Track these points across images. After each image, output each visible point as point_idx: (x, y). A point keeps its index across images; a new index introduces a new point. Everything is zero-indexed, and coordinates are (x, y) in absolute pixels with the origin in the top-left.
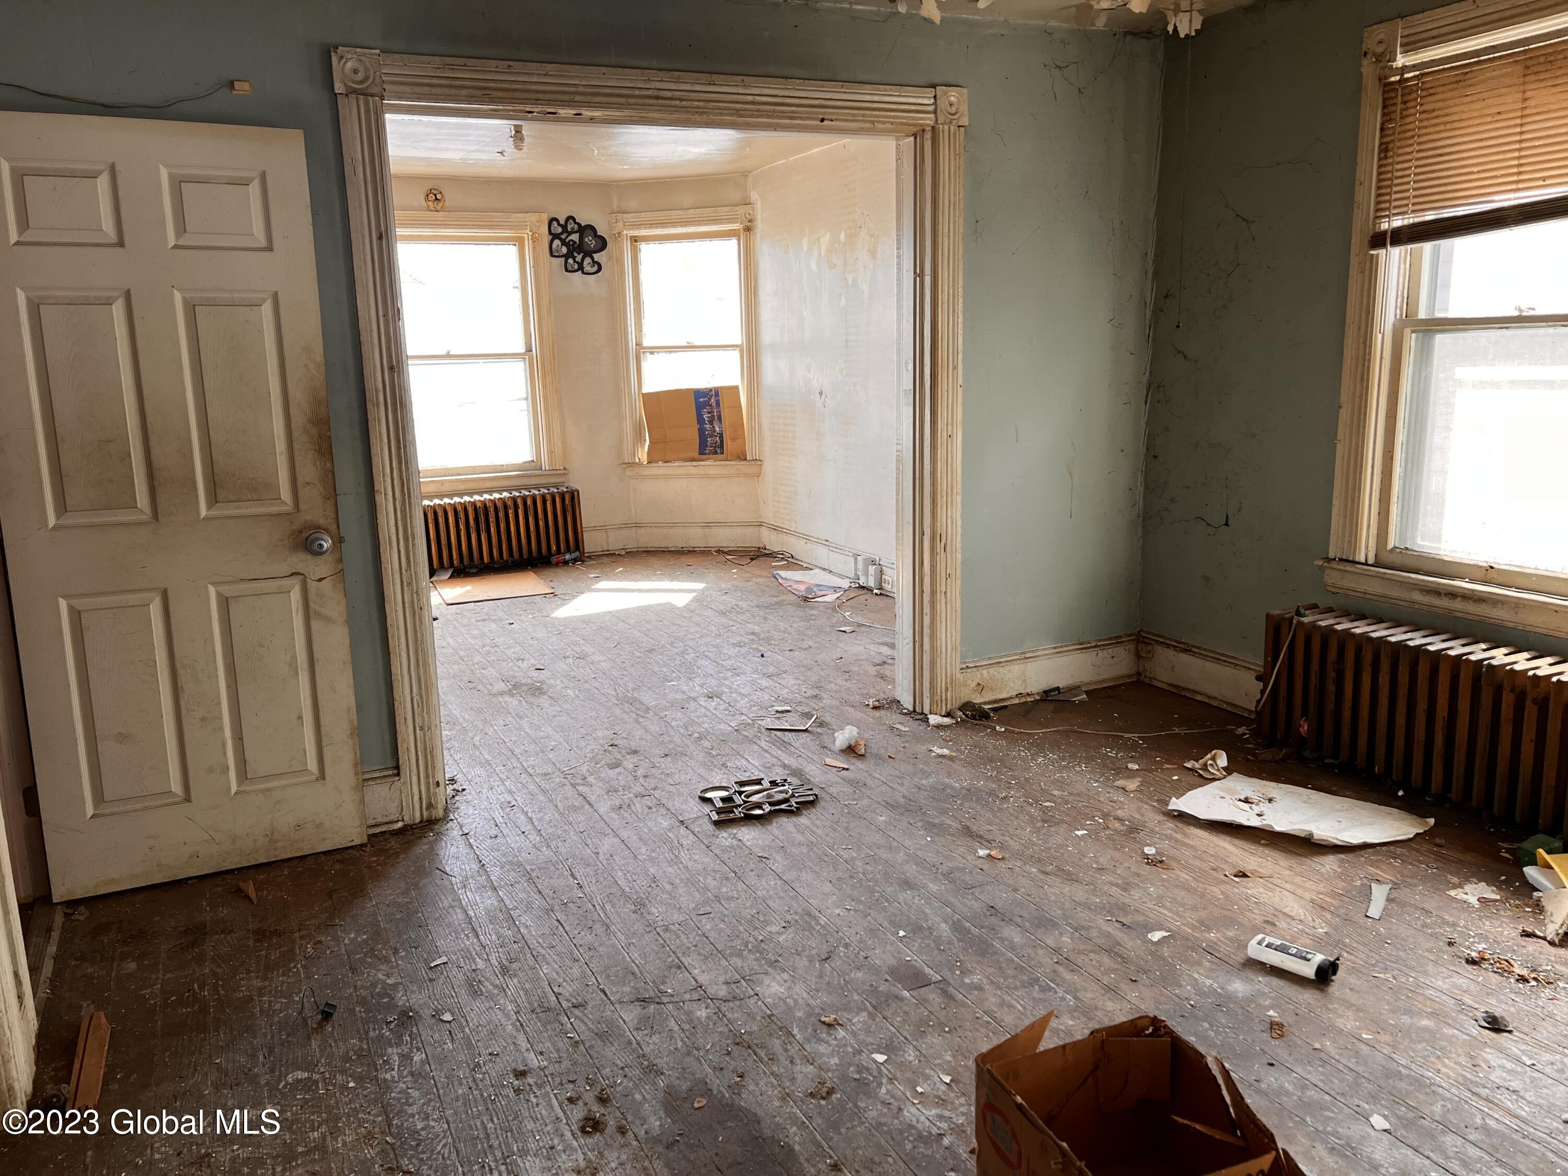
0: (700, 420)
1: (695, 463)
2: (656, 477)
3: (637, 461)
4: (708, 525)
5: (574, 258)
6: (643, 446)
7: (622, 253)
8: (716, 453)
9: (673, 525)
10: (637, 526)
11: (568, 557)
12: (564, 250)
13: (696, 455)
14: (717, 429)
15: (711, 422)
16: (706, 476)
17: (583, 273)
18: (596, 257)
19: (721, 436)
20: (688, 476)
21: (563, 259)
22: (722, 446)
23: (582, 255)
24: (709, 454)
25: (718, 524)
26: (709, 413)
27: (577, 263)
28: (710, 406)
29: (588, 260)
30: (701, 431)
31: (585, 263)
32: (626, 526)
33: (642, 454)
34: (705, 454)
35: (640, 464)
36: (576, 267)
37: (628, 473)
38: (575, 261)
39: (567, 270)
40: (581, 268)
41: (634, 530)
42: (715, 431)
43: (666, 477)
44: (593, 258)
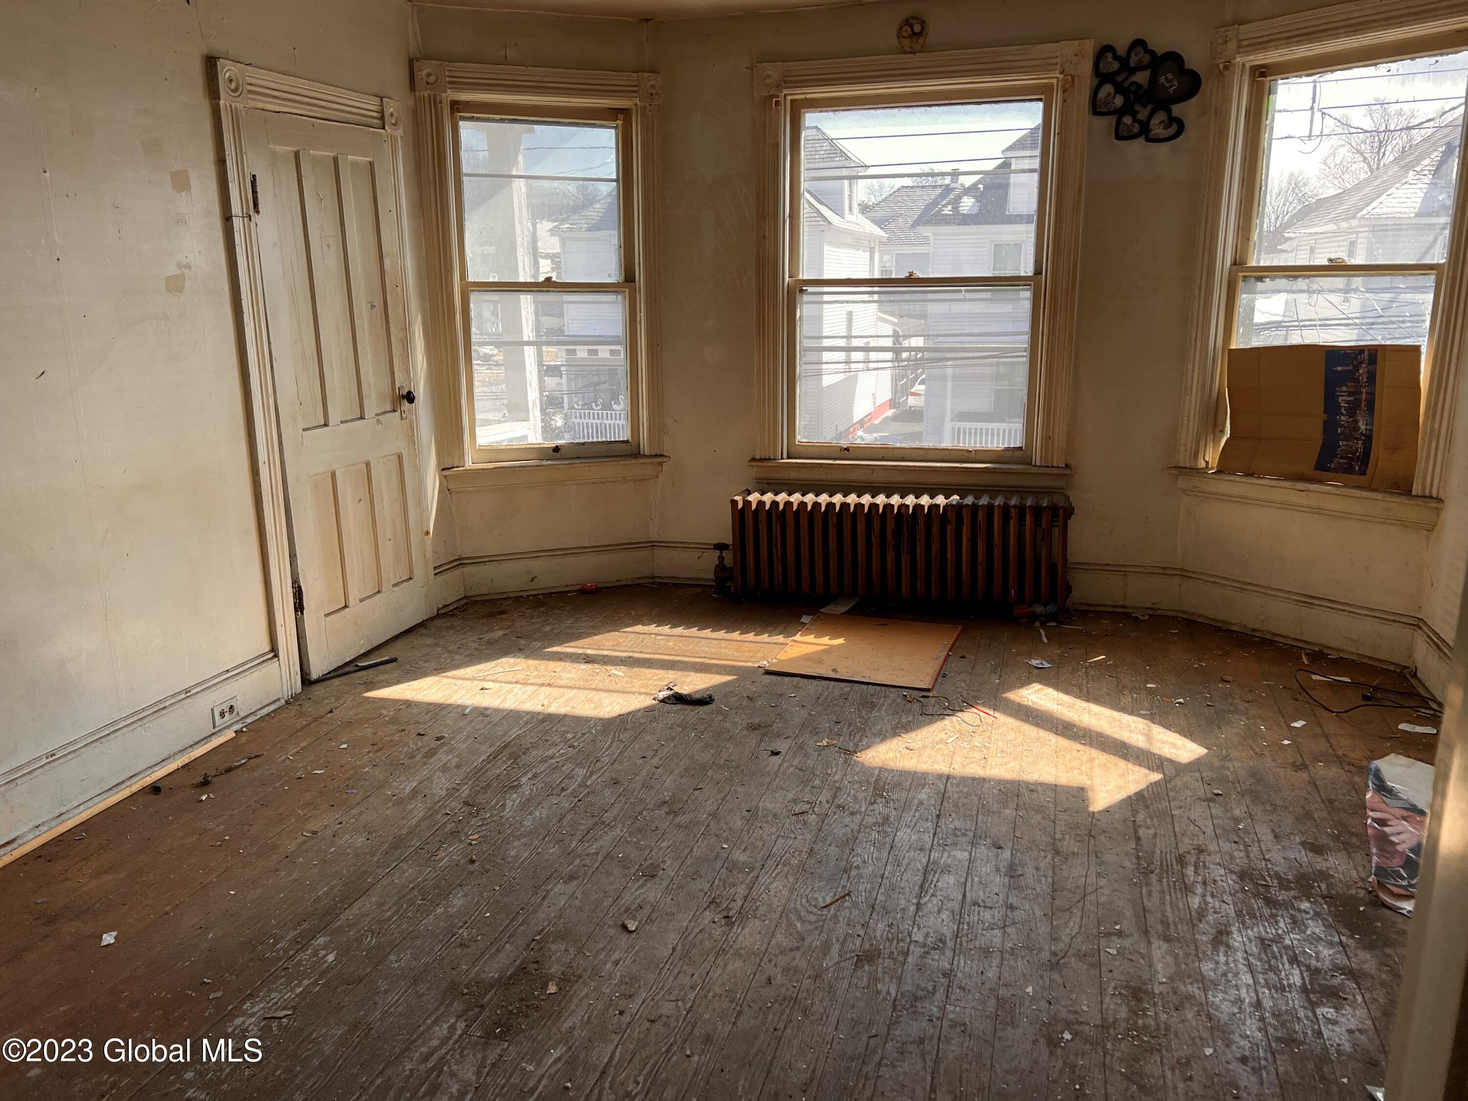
0: (1331, 406)
1: (1300, 485)
2: (1229, 498)
3: (1203, 465)
4: (1309, 600)
5: (1134, 114)
6: (1216, 442)
7: (1227, 100)
8: (1349, 470)
9: (1244, 586)
10: (1184, 574)
11: (1039, 609)
12: (1119, 101)
13: (1308, 468)
14: (1362, 426)
15: (1352, 411)
16: (1319, 511)
17: (1148, 140)
18: (1177, 110)
19: (1368, 439)
20: (1284, 505)
21: (1113, 119)
22: (1365, 458)
23: (1150, 107)
24: (1336, 470)
25: (1330, 604)
26: (1350, 394)
27: (1140, 122)
28: (1356, 381)
29: (1160, 116)
30: (1329, 427)
31: (1155, 121)
32: (1164, 571)
33: (1211, 456)
34: (1328, 470)
35: (1202, 472)
36: (1136, 129)
37: (1182, 483)
38: (1135, 120)
39: (1118, 137)
40: (1145, 132)
41: (1176, 580)
42: (1357, 429)
43: (1244, 500)
44: (1169, 112)
